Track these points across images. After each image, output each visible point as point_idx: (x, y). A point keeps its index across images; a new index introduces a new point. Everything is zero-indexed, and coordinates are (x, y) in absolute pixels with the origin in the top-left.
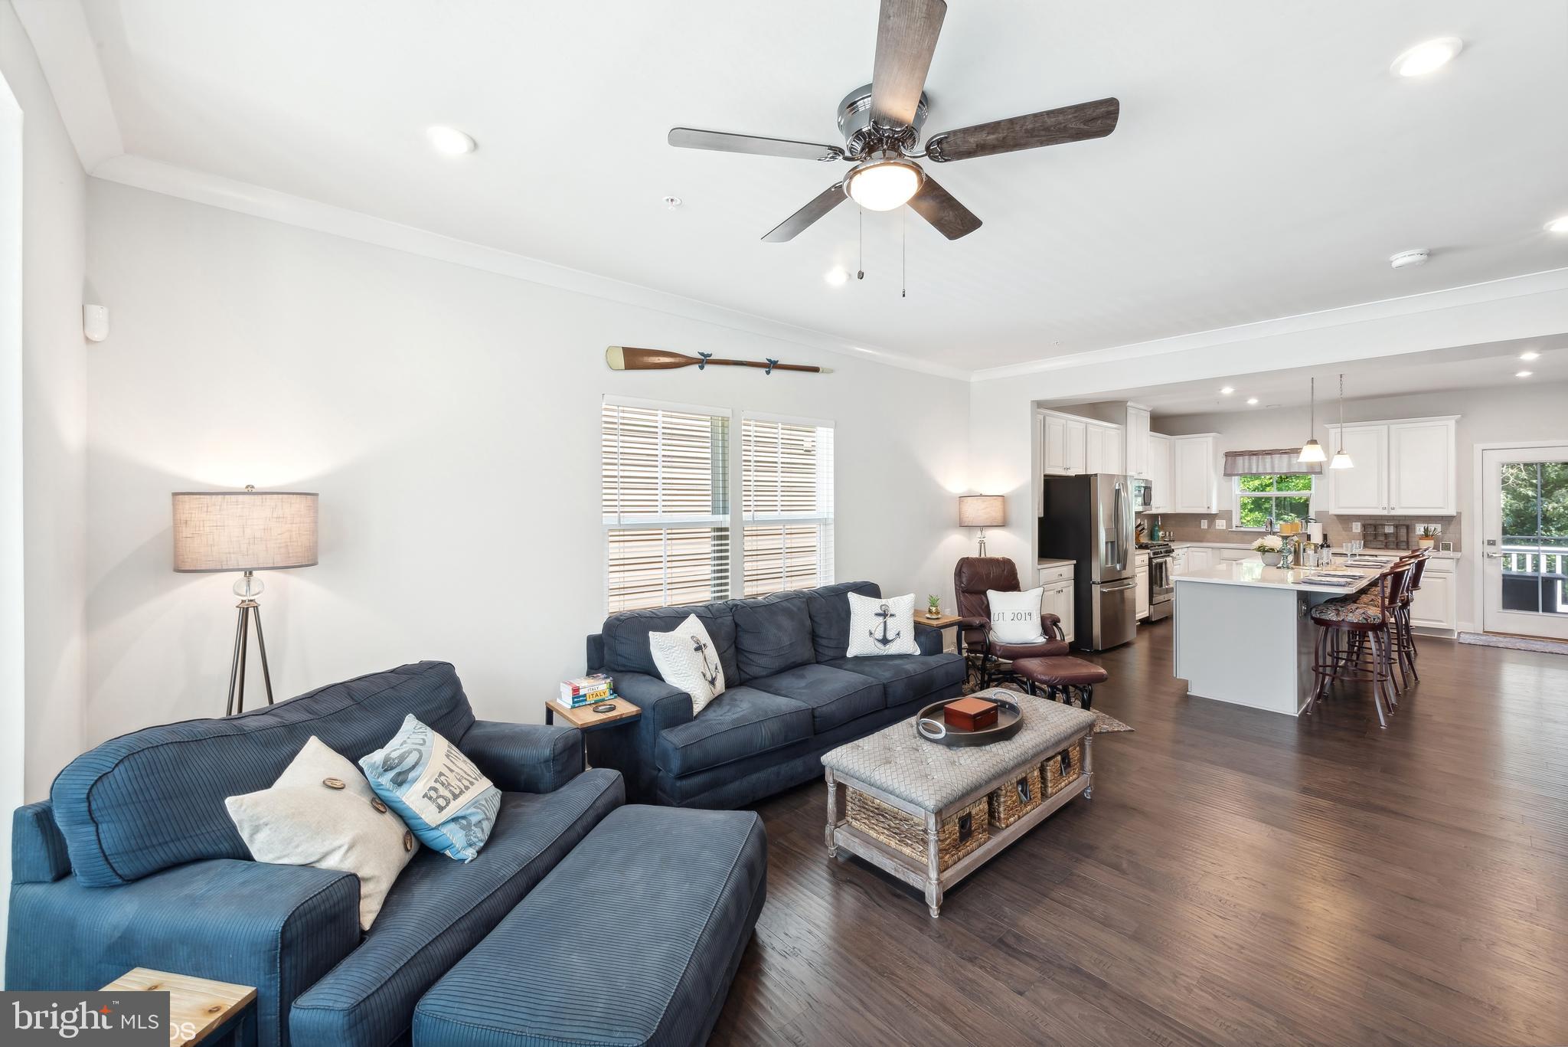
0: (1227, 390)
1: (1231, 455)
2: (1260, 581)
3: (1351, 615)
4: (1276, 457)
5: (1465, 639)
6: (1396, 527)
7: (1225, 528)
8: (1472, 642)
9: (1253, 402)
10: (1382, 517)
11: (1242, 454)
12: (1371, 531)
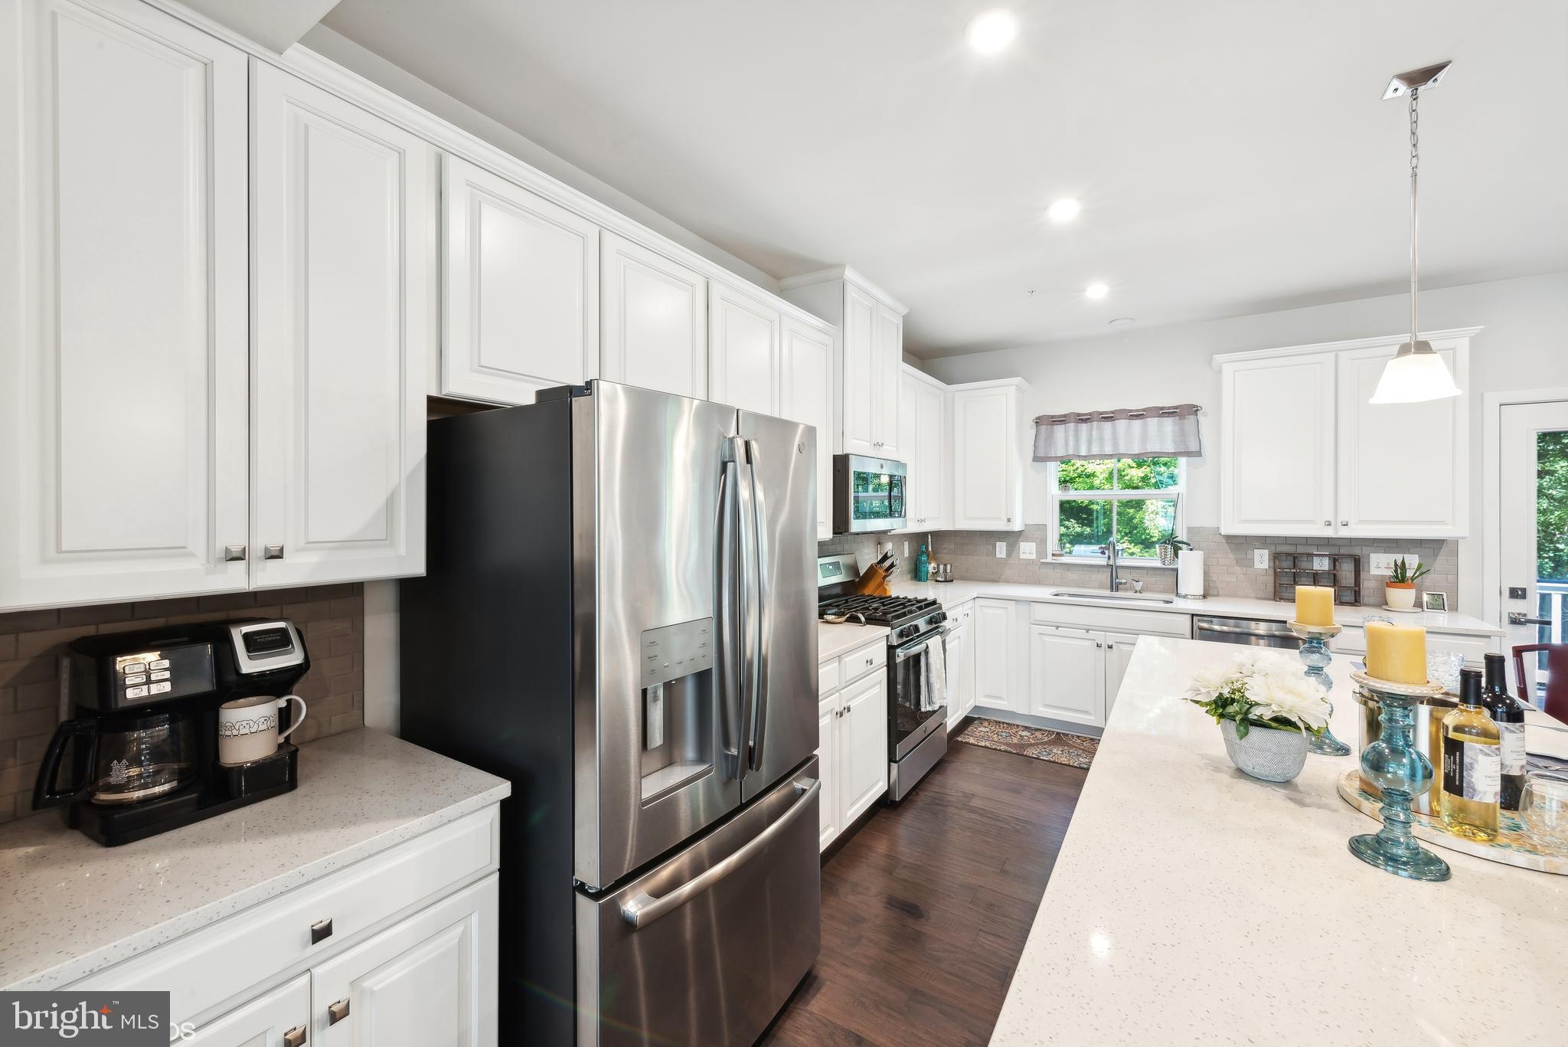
1: (1047, 422)
4: (1122, 424)
6: (1335, 560)
7: (1034, 557)
10: (1312, 541)
11: (1062, 420)
12: (1287, 563)
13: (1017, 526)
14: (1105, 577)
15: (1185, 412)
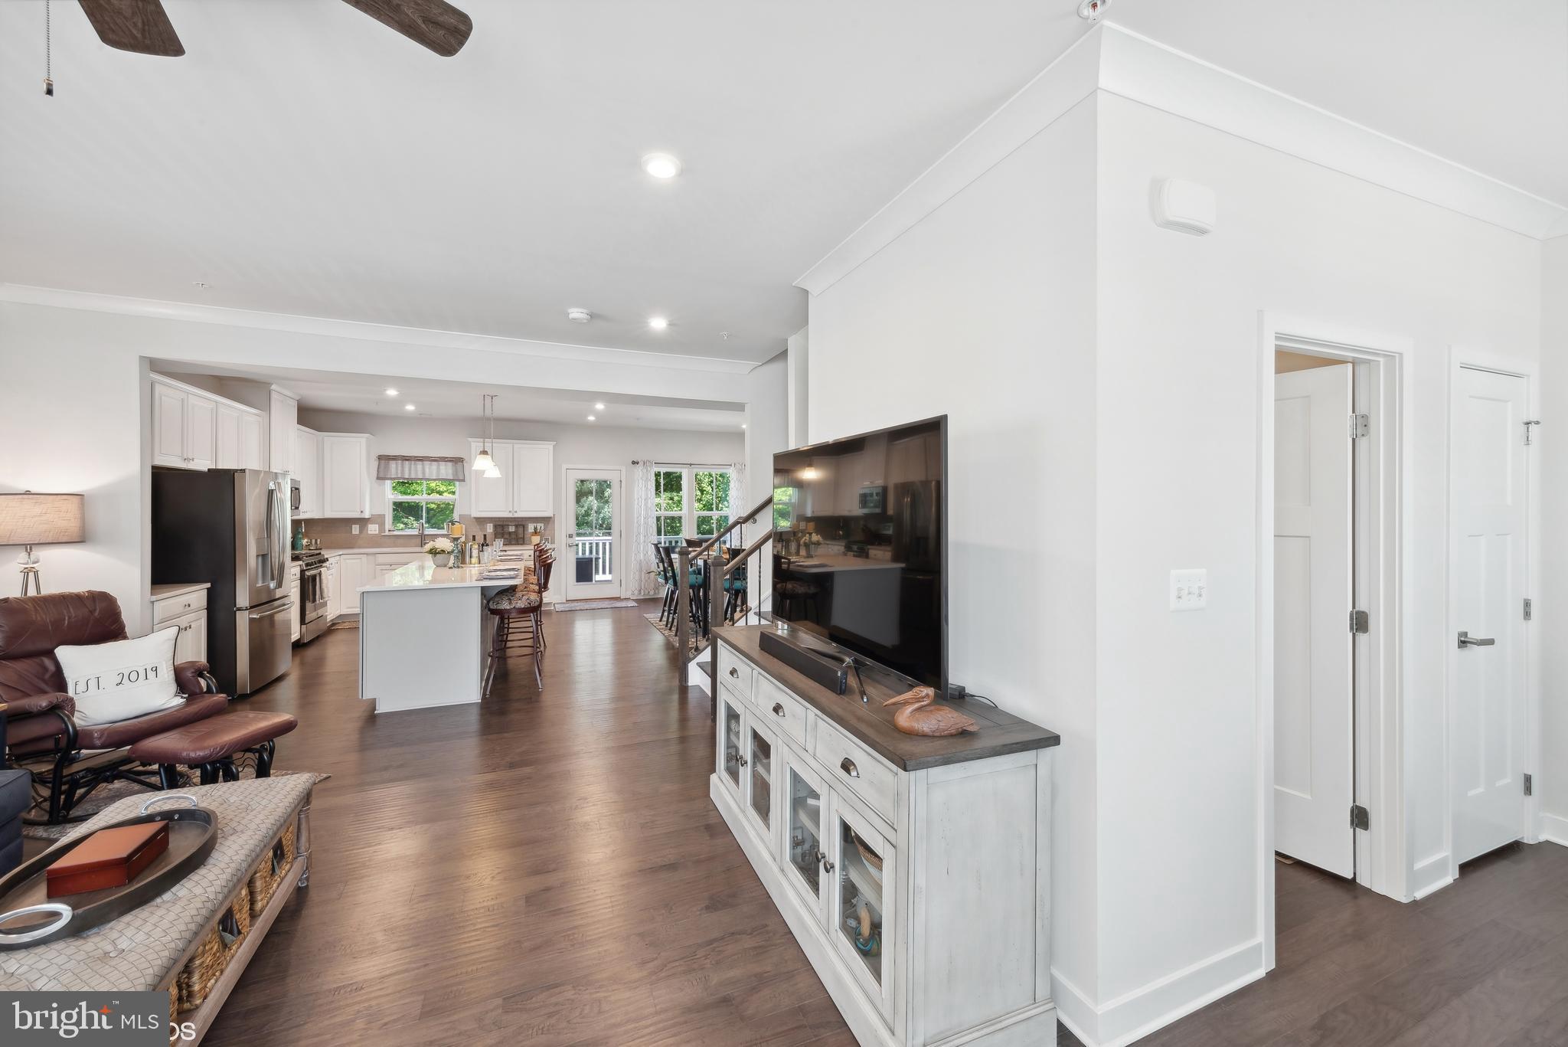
0: (392, 392)
1: (384, 459)
2: (431, 582)
3: (520, 601)
4: (427, 463)
5: (559, 608)
6: (516, 526)
7: (377, 532)
8: (563, 609)
9: (410, 408)
10: (508, 519)
11: (395, 458)
12: (499, 530)
13: (367, 515)
14: (418, 541)
15: (457, 461)
